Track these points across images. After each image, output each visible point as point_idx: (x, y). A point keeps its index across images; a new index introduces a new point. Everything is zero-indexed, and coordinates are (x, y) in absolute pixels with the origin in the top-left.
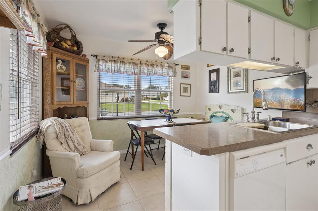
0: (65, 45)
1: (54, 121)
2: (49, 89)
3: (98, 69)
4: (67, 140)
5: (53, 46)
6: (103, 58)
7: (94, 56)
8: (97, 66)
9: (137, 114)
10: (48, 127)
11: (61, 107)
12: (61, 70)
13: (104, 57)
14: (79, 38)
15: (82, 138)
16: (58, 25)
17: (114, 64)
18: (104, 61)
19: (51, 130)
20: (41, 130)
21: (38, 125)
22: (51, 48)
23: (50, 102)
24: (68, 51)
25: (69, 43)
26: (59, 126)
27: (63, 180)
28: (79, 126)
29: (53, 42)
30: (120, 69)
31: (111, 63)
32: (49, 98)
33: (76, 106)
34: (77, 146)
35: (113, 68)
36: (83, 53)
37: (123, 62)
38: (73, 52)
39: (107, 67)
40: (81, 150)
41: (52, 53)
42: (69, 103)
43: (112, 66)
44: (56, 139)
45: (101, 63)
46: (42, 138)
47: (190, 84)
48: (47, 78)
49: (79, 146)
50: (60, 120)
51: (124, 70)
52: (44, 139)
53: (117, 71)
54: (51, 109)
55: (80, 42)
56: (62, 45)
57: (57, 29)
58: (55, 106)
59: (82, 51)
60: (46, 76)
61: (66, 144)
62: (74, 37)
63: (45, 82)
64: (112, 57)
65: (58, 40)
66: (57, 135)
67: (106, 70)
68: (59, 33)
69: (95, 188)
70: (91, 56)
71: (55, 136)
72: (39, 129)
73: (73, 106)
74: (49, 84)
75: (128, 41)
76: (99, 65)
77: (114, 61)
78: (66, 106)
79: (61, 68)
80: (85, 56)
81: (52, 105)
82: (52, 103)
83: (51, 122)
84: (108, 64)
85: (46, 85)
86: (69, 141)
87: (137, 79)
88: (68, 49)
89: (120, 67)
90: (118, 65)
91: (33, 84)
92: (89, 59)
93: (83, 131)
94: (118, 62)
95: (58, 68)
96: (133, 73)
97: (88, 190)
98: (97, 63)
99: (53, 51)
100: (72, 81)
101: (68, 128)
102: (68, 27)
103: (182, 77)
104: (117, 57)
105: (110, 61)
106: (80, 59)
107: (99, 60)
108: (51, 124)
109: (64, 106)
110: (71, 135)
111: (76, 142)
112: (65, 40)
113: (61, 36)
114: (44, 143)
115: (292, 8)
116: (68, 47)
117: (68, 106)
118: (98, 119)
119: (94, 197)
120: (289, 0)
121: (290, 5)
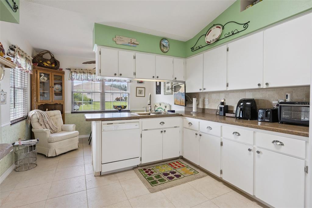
0: (46, 64)
1: (37, 112)
2: (35, 93)
3: (71, 78)
4: (45, 123)
5: (38, 66)
6: (75, 71)
7: (68, 69)
8: (71, 76)
9: (101, 109)
10: (33, 115)
11: (43, 104)
12: (43, 80)
13: (76, 69)
14: (57, 58)
15: (56, 123)
16: (41, 52)
17: (83, 74)
18: (75, 72)
19: (34, 117)
20: (29, 117)
21: (28, 114)
22: (36, 67)
23: (35, 101)
24: (48, 68)
25: (49, 62)
26: (40, 115)
27: (38, 140)
28: (54, 116)
29: (37, 63)
30: (87, 78)
31: (81, 74)
32: (35, 98)
33: (55, 103)
34: (52, 127)
35: (82, 77)
36: (60, 67)
37: (90, 73)
38: (52, 68)
39: (77, 76)
40: (54, 130)
41: (37, 70)
42: (49, 101)
43: (81, 76)
44: (38, 123)
45: (73, 74)
46: (29, 121)
47: (145, 88)
48: (34, 86)
49: (53, 127)
50: (41, 111)
51: (90, 78)
52: (30, 122)
53: (85, 79)
54: (36, 105)
55: (57, 61)
56: (44, 64)
57: (41, 54)
58: (39, 103)
59: (59, 67)
60: (33, 84)
61: (44, 125)
62: (53, 58)
63: (32, 88)
64: (82, 70)
65: (41, 61)
66: (39, 120)
67: (77, 79)
68: (42, 57)
69: (59, 149)
70: (66, 69)
71: (37, 120)
72: (27, 116)
73: (52, 103)
74: (35, 89)
75: (83, 63)
76: (72, 75)
77: (83, 72)
78: (47, 103)
79: (44, 79)
80: (62, 69)
81: (37, 102)
82: (37, 101)
83: (35, 112)
84: (78, 75)
85: (33, 90)
86: (46, 124)
87: (101, 84)
88: (48, 66)
89: (87, 76)
90: (86, 75)
91: (24, 90)
92: (64, 72)
93: (57, 119)
94: (86, 73)
95: (41, 79)
96: (98, 80)
97: (54, 149)
98: (70, 74)
99: (38, 68)
100: (51, 87)
101: (46, 116)
102: (48, 52)
103: (138, 82)
104: (85, 69)
105: (80, 72)
106: (57, 72)
107: (72, 72)
108: (35, 113)
109: (45, 103)
110: (48, 120)
111: (51, 125)
112: (46, 60)
113: (44, 58)
114: (31, 124)
115: (167, 48)
116: (48, 65)
117: (48, 103)
118: (72, 113)
119: (58, 153)
120: (164, 44)
121: (165, 47)
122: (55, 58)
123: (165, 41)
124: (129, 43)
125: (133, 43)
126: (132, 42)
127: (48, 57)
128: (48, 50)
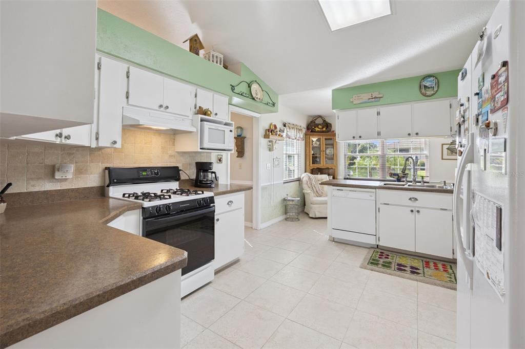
0: (317, 129)
1: (307, 175)
2: (308, 157)
5: (310, 132)
11: (315, 168)
14: (328, 121)
16: (314, 118)
19: (305, 179)
21: (301, 176)
22: (309, 134)
24: (320, 132)
25: (320, 127)
29: (310, 129)
32: (308, 162)
33: (326, 167)
34: (318, 191)
38: (323, 132)
40: (320, 194)
42: (320, 165)
44: (307, 185)
46: (301, 182)
52: (302, 184)
54: (309, 169)
55: (329, 123)
56: (315, 129)
57: (313, 120)
58: (311, 167)
59: (331, 129)
62: (324, 121)
65: (313, 127)
68: (314, 122)
69: (318, 212)
71: (306, 182)
72: (300, 178)
73: (323, 167)
74: (308, 154)
79: (316, 143)
80: (333, 131)
81: (309, 166)
99: (311, 135)
100: (322, 151)
102: (320, 116)
106: (328, 135)
109: (317, 167)
110: (315, 183)
111: (317, 188)
112: (317, 125)
113: (316, 123)
114: (302, 186)
115: (434, 89)
116: (319, 130)
117: (320, 167)
118: (345, 179)
119: (317, 216)
120: (427, 85)
121: (429, 88)
122: (327, 120)
123: (429, 80)
124: (369, 99)
125: (375, 98)
126: (373, 97)
127: (319, 121)
128: (319, 114)
